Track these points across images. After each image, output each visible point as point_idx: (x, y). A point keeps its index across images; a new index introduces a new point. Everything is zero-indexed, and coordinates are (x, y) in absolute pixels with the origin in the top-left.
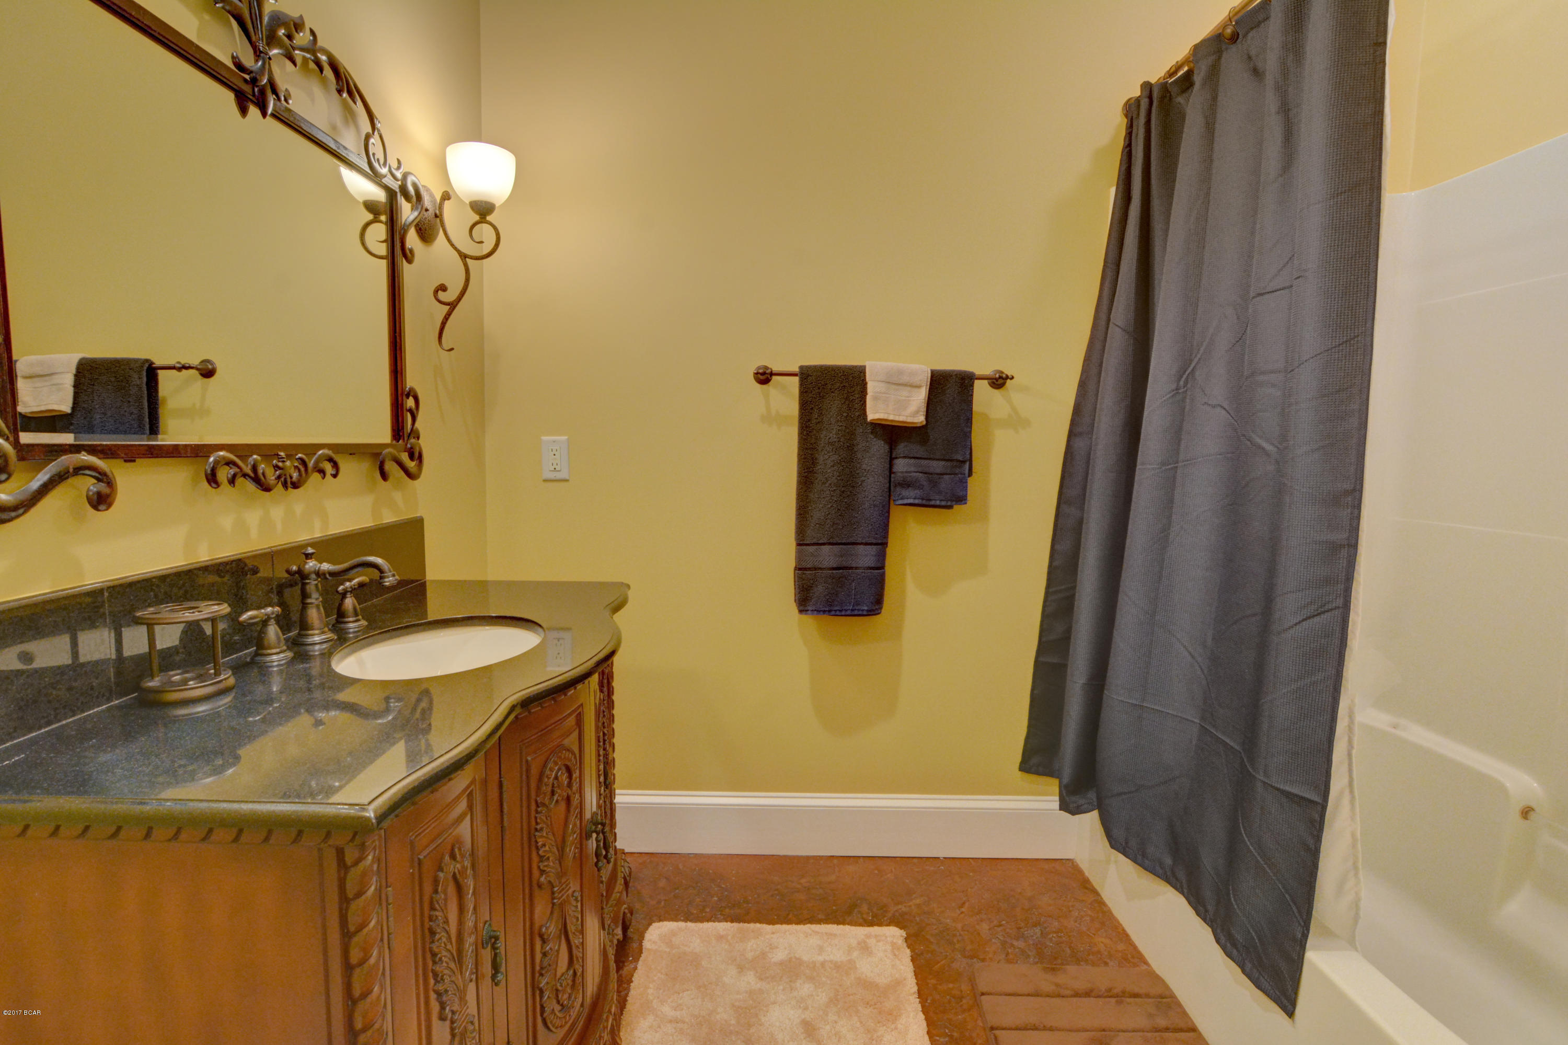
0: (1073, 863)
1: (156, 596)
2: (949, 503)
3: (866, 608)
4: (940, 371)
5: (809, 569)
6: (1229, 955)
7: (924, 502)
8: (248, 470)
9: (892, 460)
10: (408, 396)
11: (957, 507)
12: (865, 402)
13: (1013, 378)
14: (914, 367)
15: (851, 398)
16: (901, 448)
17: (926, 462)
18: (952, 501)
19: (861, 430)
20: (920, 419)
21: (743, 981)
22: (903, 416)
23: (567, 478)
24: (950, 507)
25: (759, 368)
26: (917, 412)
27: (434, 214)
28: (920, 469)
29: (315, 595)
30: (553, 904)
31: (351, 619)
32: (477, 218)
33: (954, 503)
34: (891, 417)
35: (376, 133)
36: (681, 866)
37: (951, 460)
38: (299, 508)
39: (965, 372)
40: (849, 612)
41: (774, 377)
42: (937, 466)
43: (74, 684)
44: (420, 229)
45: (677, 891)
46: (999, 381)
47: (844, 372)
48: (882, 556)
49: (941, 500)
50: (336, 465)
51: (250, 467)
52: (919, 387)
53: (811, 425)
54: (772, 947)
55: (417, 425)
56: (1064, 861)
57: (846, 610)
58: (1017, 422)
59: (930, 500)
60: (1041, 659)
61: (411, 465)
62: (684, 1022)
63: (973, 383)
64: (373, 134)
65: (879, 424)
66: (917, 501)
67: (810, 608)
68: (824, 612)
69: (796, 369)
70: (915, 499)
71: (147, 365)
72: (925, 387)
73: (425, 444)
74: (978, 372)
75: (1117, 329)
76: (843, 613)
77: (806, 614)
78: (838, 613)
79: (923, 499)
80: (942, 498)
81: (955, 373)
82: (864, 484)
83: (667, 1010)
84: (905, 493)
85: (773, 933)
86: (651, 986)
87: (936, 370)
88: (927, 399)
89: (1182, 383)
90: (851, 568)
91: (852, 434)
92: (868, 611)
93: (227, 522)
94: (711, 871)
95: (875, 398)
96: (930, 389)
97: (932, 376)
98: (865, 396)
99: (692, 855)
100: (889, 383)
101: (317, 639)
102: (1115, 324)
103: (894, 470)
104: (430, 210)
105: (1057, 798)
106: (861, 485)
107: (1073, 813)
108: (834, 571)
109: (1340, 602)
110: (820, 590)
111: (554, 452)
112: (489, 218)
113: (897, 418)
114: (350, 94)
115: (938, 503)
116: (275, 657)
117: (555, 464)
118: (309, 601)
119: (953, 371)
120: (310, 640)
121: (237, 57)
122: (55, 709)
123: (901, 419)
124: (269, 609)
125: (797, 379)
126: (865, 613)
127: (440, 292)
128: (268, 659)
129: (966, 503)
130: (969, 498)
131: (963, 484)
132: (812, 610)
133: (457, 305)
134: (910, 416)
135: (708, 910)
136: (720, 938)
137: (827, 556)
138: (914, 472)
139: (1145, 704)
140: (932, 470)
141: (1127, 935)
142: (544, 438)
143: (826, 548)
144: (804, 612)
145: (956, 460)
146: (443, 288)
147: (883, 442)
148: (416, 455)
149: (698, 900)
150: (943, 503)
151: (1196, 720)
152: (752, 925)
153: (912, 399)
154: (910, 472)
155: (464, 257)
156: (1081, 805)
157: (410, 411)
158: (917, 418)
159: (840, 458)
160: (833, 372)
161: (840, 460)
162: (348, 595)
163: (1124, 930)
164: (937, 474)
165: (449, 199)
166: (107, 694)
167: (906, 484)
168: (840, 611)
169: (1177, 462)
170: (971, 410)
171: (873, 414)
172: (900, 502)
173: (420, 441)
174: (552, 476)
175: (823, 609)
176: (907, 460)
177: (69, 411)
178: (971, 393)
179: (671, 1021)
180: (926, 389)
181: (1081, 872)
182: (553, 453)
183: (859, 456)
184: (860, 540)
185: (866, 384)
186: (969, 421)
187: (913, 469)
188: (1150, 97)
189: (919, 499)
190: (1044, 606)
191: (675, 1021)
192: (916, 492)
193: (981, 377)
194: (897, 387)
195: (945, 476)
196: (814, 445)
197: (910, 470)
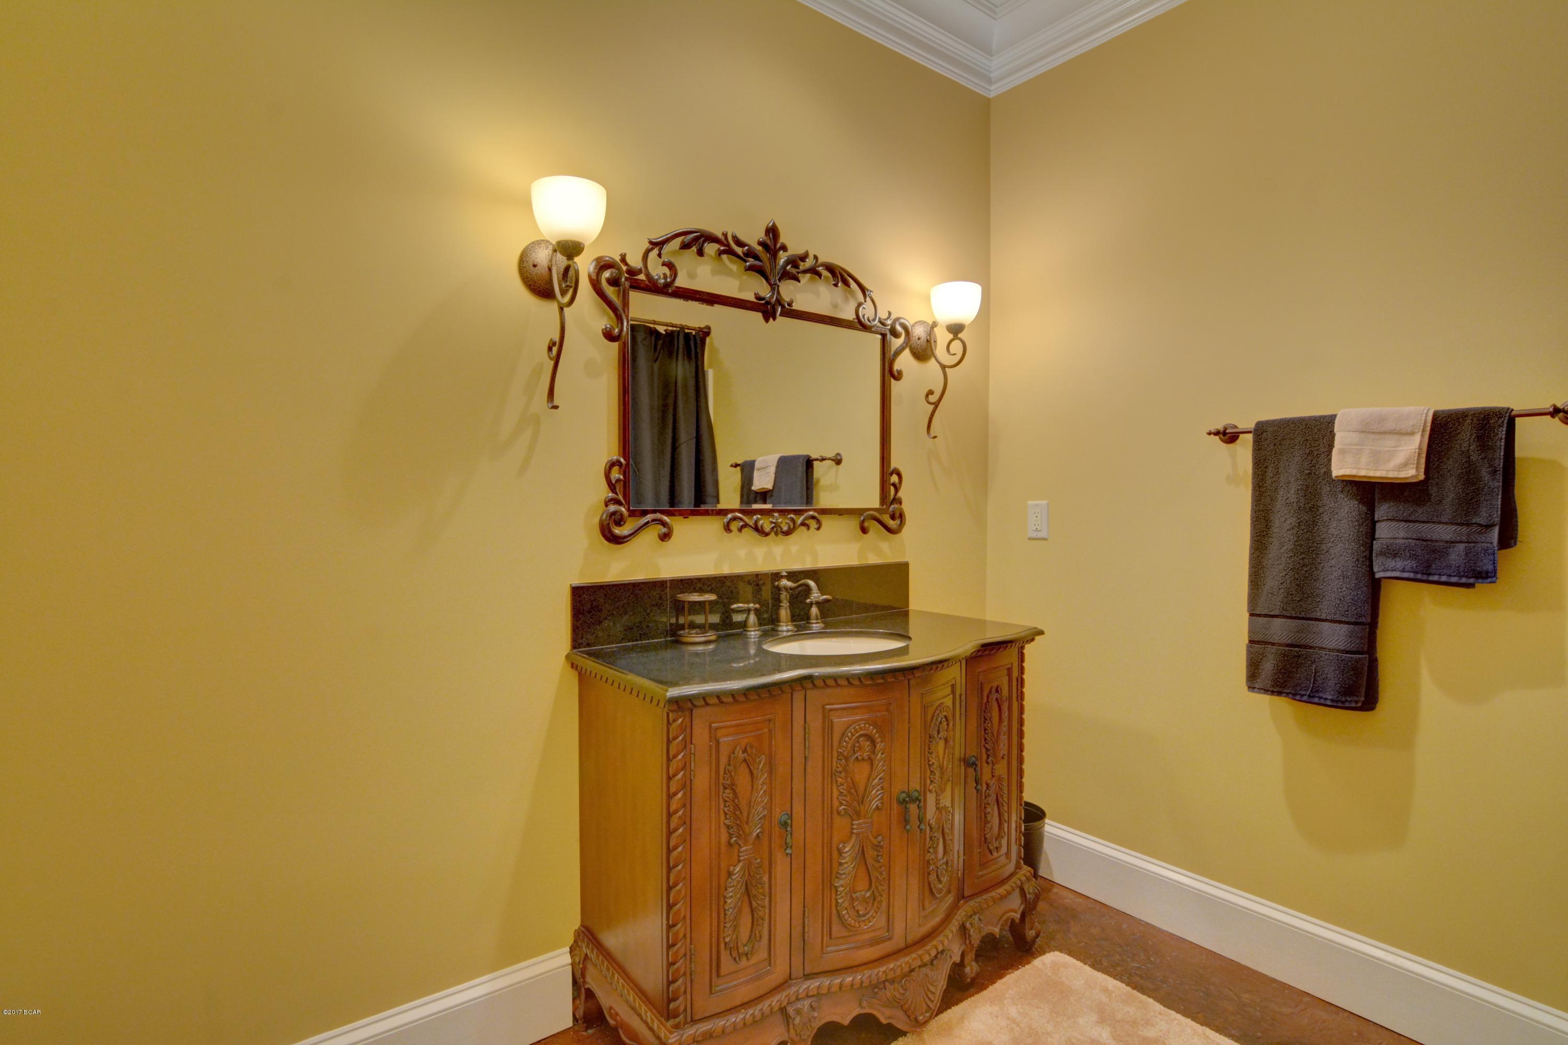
1: (694, 588)
2: (1472, 581)
3: (1330, 697)
4: (1449, 411)
5: (1262, 643)
7: (1419, 577)
8: (751, 523)
9: (1371, 523)
10: (891, 474)
11: (1481, 587)
12: (1331, 456)
14: (1406, 410)
15: (1315, 453)
16: (1384, 510)
17: (1426, 526)
18: (1471, 578)
19: (1328, 489)
20: (1412, 473)
21: (1096, 1030)
23: (1047, 537)
24: (1468, 586)
26: (1405, 465)
27: (925, 340)
28: (1415, 536)
29: (785, 601)
30: (852, 833)
31: (814, 621)
32: (951, 336)
33: (1474, 581)
35: (868, 299)
36: (1124, 926)
37: (1469, 525)
38: (794, 549)
39: (1497, 408)
40: (1305, 699)
41: (1241, 436)
42: (1443, 532)
43: (649, 624)
44: (915, 353)
45: (1104, 942)
47: (1308, 424)
48: (1372, 639)
49: (1451, 578)
50: (818, 522)
51: (753, 522)
52: (1412, 434)
53: (1264, 485)
54: (1148, 1023)
55: (900, 494)
59: (1431, 574)
61: (892, 524)
62: (1018, 1026)
63: (1516, 422)
64: (865, 301)
65: (1349, 481)
66: (1406, 575)
67: (1257, 686)
68: (1273, 692)
69: (1254, 425)
70: (1403, 571)
71: (807, 458)
72: (1421, 433)
73: (906, 507)
77: (1256, 693)
79: (1416, 573)
80: (1451, 572)
81: (1476, 412)
83: (1013, 1011)
84: (1390, 562)
85: (1160, 1014)
86: (1015, 990)
87: (1440, 412)
88: (1422, 447)
90: (1311, 647)
91: (1314, 492)
92: (1332, 700)
93: (742, 553)
94: (1150, 943)
95: (1342, 452)
97: (1434, 420)
98: (1332, 449)
99: (1144, 923)
100: (1365, 432)
101: (785, 628)
103: (1375, 536)
104: (923, 338)
108: (1288, 648)
110: (1268, 666)
111: (1037, 514)
112: (960, 336)
113: (1376, 474)
114: (846, 283)
115: (1447, 580)
116: (752, 633)
117: (1037, 525)
118: (782, 604)
119: (1468, 410)
120: (780, 629)
121: (758, 294)
122: (640, 634)
123: (1378, 474)
124: (752, 605)
126: (1329, 703)
127: (930, 396)
128: (749, 633)
129: (1496, 583)
131: (1487, 554)
132: (1259, 689)
133: (939, 404)
134: (1394, 471)
135: (1119, 969)
136: (1106, 990)
137: (1280, 630)
138: (1405, 539)
140: (1434, 537)
142: (1029, 502)
143: (1278, 621)
145: (1476, 524)
146: (931, 392)
147: (1356, 502)
148: (899, 516)
149: (1118, 958)
150: (1455, 581)
152: (1144, 997)
153: (1400, 449)
154: (1400, 539)
155: (943, 367)
157: (894, 485)
159: (1299, 521)
160: (1293, 426)
161: (1299, 524)
162: (814, 606)
164: (1444, 542)
165: (936, 326)
166: (665, 634)
168: (1294, 695)
170: (1504, 458)
171: (1339, 469)
173: (903, 506)
174: (1034, 535)
175: (1271, 689)
176: (1396, 525)
177: (771, 488)
178: (1511, 434)
179: (1008, 1019)
180: (1424, 435)
182: (1035, 516)
183: (1326, 518)
184: (1324, 616)
185: (1334, 435)
186: (1498, 472)
187: (1402, 535)
189: (1413, 572)
191: (1014, 1021)
192: (1406, 563)
193: (1522, 413)
194: (1377, 437)
195: (1459, 544)
196: (1269, 507)
197: (1397, 535)
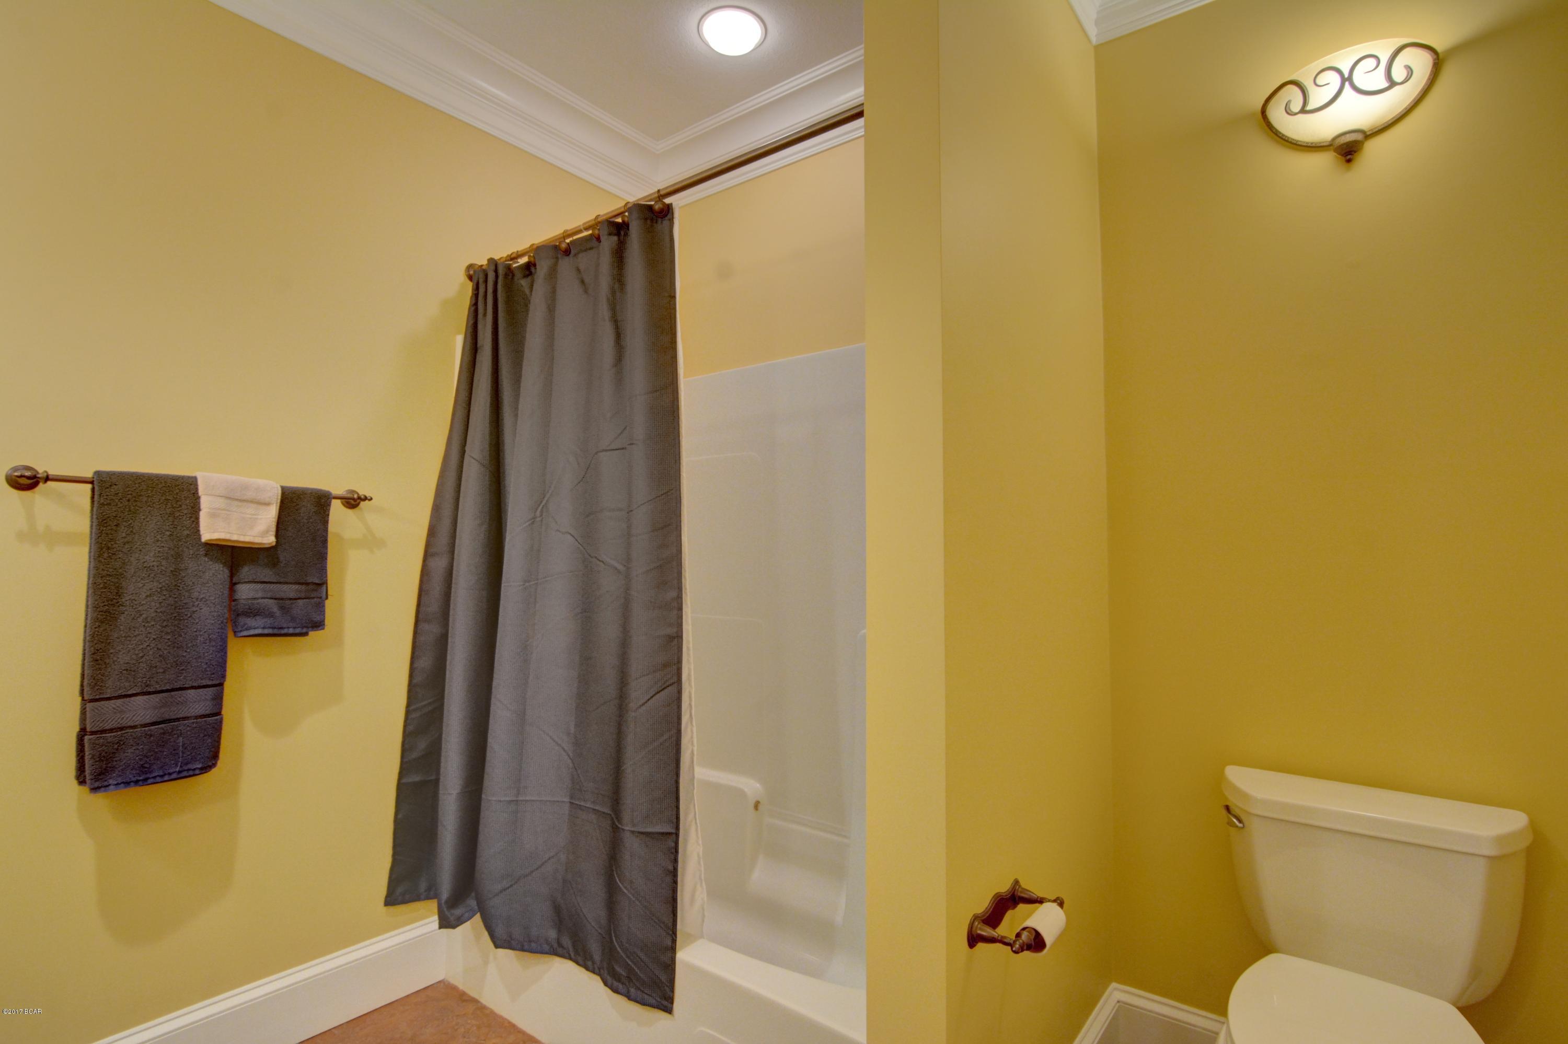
0: (444, 983)
2: (305, 630)
3: (199, 765)
4: (292, 488)
5: (111, 730)
6: (616, 991)
7: (276, 631)
9: (233, 585)
11: (313, 634)
12: (197, 518)
13: (371, 499)
14: (261, 482)
15: (177, 514)
16: (246, 571)
17: (275, 586)
18: (307, 627)
19: (191, 552)
20: (270, 539)
22: (250, 536)
24: (306, 634)
25: (15, 469)
26: (267, 532)
28: (269, 595)
33: (310, 629)
34: (235, 538)
37: (307, 584)
39: (321, 490)
40: (174, 776)
41: (44, 483)
42: (290, 590)
46: (353, 502)
47: (165, 482)
48: (218, 699)
49: (295, 628)
52: (268, 504)
53: (114, 546)
56: (435, 986)
57: (170, 774)
58: (372, 542)
59: (282, 628)
60: (404, 781)
63: (330, 502)
65: (218, 545)
66: (266, 631)
67: (111, 782)
68: (136, 783)
69: (89, 474)
70: (264, 628)
72: (275, 505)
74: (335, 491)
75: (473, 461)
76: (166, 778)
77: (105, 791)
78: (158, 779)
79: (273, 628)
80: (294, 625)
81: (310, 492)
82: (195, 616)
84: (250, 622)
87: (287, 487)
88: (277, 517)
89: (538, 513)
90: (178, 720)
91: (178, 556)
92: (201, 768)
95: (212, 515)
96: (281, 507)
97: (283, 494)
98: (197, 512)
100: (229, 498)
102: (471, 456)
103: (236, 597)
105: (436, 917)
106: (191, 616)
107: (454, 927)
108: (152, 728)
109: (675, 679)
113: (242, 539)
115: (291, 631)
119: (307, 489)
123: (247, 539)
125: (89, 486)
126: (197, 772)
129: (323, 629)
130: (326, 622)
131: (320, 607)
132: (117, 784)
134: (259, 537)
137: (140, 710)
138: (262, 598)
139: (520, 798)
140: (282, 595)
141: (513, 1026)
143: (137, 700)
144: (103, 789)
145: (312, 583)
147: (222, 566)
150: (298, 631)
151: (565, 800)
153: (260, 517)
154: (257, 599)
156: (462, 916)
158: (266, 538)
159: (160, 586)
161: (161, 588)
163: (509, 1022)
164: (291, 599)
167: (252, 612)
168: (162, 776)
169: (538, 580)
170: (326, 530)
171: (208, 532)
172: (245, 633)
175: (134, 779)
176: (252, 586)
178: (327, 513)
180: (276, 506)
181: (454, 988)
183: (188, 583)
184: (189, 684)
185: (199, 498)
186: (325, 542)
187: (260, 595)
188: (496, 271)
189: (269, 628)
190: (405, 726)
192: (265, 621)
193: (336, 497)
194: (240, 504)
195: (299, 601)
196: (120, 571)
197: (257, 596)
